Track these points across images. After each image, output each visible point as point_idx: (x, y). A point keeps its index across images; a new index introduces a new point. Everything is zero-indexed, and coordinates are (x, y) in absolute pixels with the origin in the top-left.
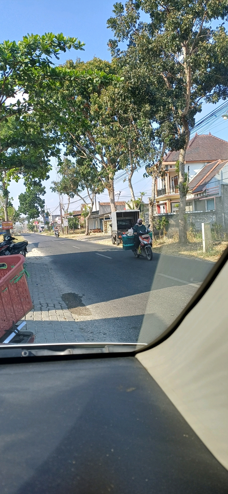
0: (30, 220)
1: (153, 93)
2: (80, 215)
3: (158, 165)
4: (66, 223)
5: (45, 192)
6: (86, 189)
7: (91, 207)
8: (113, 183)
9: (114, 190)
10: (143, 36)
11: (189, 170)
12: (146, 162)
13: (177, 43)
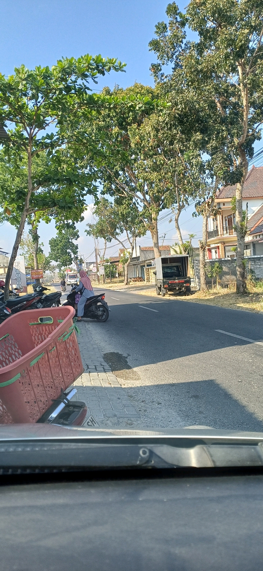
0: (61, 268)
1: (204, 120)
2: (119, 261)
3: (210, 202)
4: (102, 271)
5: (78, 237)
6: (125, 231)
7: (131, 252)
8: (157, 225)
9: (157, 232)
10: (192, 56)
11: (247, 207)
12: (196, 200)
13: (231, 63)
